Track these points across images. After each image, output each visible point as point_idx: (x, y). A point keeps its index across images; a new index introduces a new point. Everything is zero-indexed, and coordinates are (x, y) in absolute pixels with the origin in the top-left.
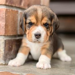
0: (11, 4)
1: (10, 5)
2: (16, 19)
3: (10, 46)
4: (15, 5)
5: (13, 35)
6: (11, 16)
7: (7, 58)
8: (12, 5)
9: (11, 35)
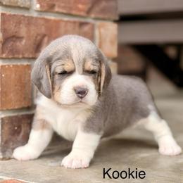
0: (14, 55)
1: (10, 57)
2: (27, 79)
3: (15, 127)
4: (23, 54)
5: (20, 107)
6: (13, 75)
7: (7, 148)
8: (16, 56)
9: (16, 107)
